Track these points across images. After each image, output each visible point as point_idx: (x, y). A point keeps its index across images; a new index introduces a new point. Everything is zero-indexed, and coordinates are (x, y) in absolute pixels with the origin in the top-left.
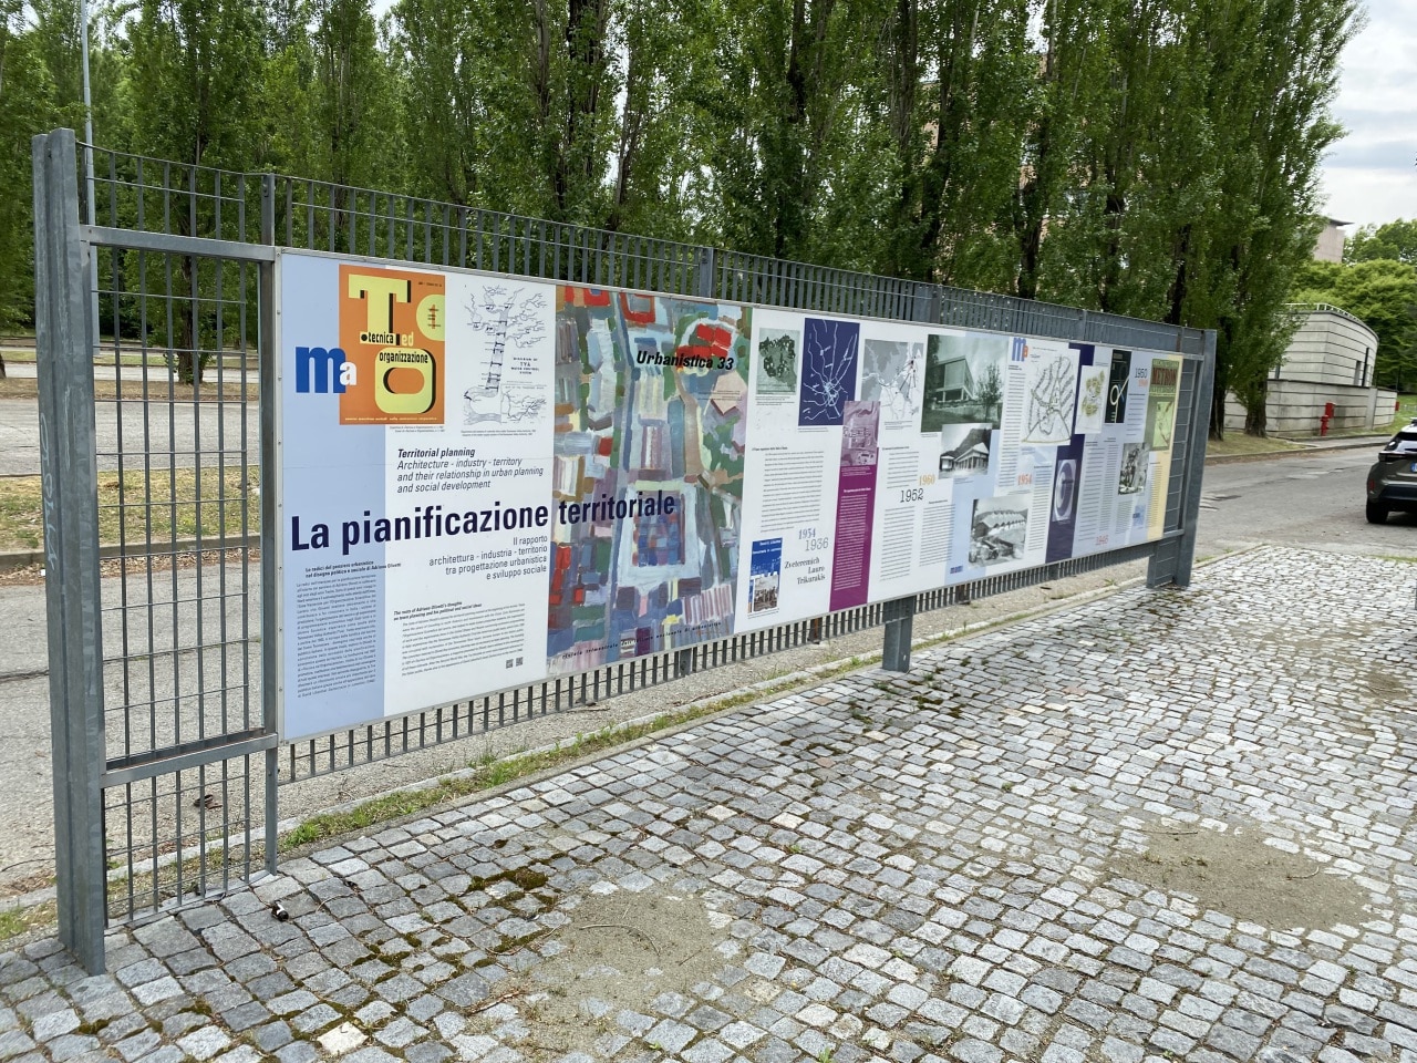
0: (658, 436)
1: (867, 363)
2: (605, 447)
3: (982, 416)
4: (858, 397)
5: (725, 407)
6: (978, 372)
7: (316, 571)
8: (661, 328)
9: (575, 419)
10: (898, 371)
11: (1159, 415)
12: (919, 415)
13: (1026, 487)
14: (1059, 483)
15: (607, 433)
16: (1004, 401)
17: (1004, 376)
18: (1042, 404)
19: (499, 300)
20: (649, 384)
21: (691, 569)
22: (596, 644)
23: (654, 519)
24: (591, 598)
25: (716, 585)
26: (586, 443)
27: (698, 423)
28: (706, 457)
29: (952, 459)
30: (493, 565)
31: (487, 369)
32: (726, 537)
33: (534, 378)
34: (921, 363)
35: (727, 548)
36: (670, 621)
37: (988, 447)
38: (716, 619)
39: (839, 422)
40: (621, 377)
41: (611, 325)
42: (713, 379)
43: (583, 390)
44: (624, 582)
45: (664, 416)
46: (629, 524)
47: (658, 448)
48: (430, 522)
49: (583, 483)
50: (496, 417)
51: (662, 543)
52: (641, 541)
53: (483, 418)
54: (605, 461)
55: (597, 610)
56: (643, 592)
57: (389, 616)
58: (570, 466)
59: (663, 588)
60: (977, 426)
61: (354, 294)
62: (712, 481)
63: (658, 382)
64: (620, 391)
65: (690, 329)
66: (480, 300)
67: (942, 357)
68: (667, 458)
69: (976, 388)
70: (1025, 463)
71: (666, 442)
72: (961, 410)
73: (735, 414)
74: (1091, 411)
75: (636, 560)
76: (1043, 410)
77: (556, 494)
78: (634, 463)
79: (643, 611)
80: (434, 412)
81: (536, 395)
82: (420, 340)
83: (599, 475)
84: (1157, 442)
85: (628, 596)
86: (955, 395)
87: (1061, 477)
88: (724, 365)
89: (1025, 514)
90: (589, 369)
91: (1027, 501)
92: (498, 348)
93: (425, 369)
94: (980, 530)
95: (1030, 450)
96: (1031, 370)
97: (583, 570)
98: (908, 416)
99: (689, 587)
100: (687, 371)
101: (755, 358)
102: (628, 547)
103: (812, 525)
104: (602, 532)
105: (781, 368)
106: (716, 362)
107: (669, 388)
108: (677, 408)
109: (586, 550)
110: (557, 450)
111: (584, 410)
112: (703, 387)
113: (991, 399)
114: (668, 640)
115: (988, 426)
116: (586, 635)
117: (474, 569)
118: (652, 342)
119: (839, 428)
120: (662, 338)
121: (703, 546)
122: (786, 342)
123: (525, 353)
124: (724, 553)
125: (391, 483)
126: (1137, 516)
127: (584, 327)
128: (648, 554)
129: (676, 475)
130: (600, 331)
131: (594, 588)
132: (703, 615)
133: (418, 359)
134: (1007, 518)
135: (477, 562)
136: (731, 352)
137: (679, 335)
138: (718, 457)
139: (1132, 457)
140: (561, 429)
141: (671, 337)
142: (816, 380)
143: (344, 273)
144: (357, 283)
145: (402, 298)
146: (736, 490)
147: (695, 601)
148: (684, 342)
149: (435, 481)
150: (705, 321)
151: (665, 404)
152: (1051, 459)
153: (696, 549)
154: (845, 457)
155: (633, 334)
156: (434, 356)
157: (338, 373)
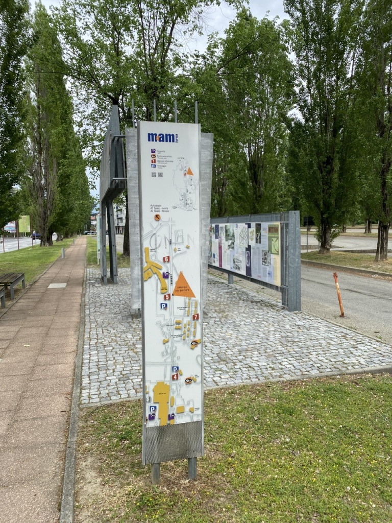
1: (220, 230)
4: (219, 235)
6: (231, 231)
11: (273, 242)
13: (241, 255)
14: (247, 257)
16: (235, 236)
17: (235, 231)
25: (211, 258)
29: (229, 247)
34: (225, 230)
35: (212, 253)
37: (234, 245)
38: (212, 262)
60: (232, 241)
67: (227, 228)
70: (240, 250)
72: (230, 238)
74: (252, 240)
86: (229, 235)
87: (247, 255)
89: (241, 261)
91: (241, 258)
95: (240, 247)
98: (224, 238)
101: (212, 230)
103: (217, 253)
119: (218, 239)
126: (269, 274)
134: (238, 261)
139: (265, 255)
142: (216, 233)
152: (244, 250)
154: (219, 244)
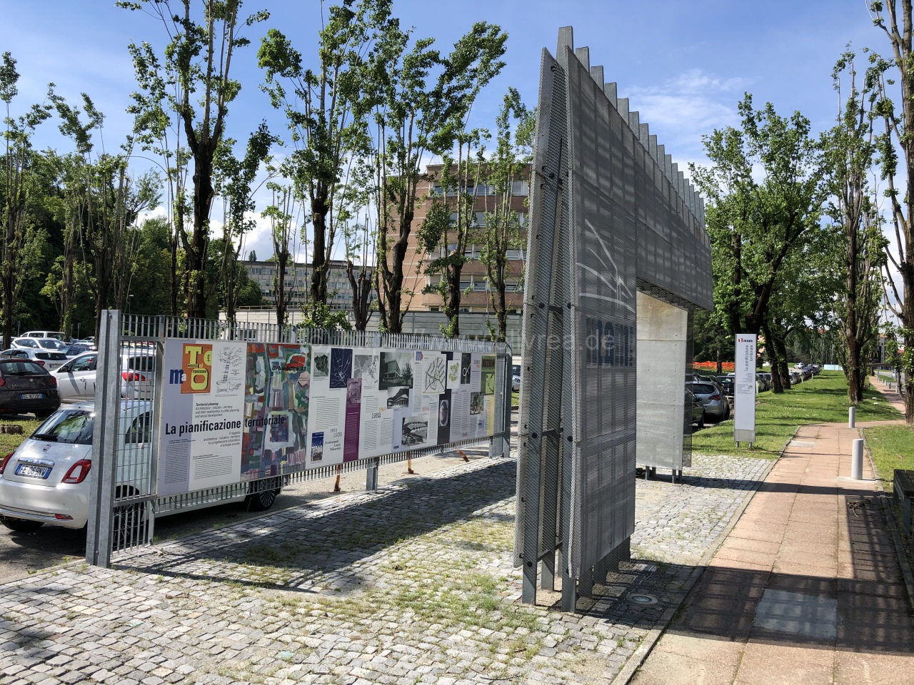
0: (279, 395)
1: (356, 364)
2: (261, 399)
3: (405, 383)
4: (352, 377)
5: (303, 383)
6: (402, 366)
7: (172, 442)
8: (281, 358)
9: (251, 390)
10: (369, 366)
11: (487, 380)
12: (378, 384)
13: (426, 412)
14: (441, 410)
15: (262, 394)
16: (414, 377)
17: (413, 367)
18: (431, 377)
19: (228, 351)
20: (276, 377)
21: (291, 443)
22: (257, 470)
23: (277, 425)
24: (256, 453)
25: (300, 450)
26: (256, 398)
27: (293, 390)
28: (296, 402)
29: (392, 402)
30: (224, 442)
31: (224, 374)
32: (303, 431)
33: (238, 376)
34: (378, 363)
35: (304, 436)
36: (283, 463)
37: (408, 395)
38: (300, 463)
39: (346, 387)
40: (267, 376)
41: (264, 358)
42: (298, 374)
43: (255, 380)
44: (267, 447)
45: (281, 388)
46: (269, 427)
47: (279, 399)
48: (205, 426)
49: (254, 412)
50: (226, 390)
51: (280, 434)
52: (272, 432)
53: (222, 390)
54: (261, 404)
55: (258, 457)
56: (273, 452)
57: (191, 458)
58: (249, 405)
59: (281, 450)
60: (402, 387)
61: (187, 352)
62: (298, 411)
63: (279, 376)
64: (266, 380)
65: (291, 358)
66: (222, 352)
67: (386, 361)
68: (282, 403)
69: (401, 372)
70: (425, 403)
71: (282, 397)
72: (395, 381)
73: (307, 386)
74: (453, 379)
75: (271, 440)
76: (432, 380)
77: (245, 416)
78: (271, 405)
79: (273, 459)
80: (207, 390)
81: (238, 382)
82: (205, 366)
83: (259, 409)
84: (488, 391)
85: (268, 452)
86: (392, 375)
87: (442, 407)
88: (303, 370)
89: (426, 423)
90: (257, 373)
91: (427, 418)
92: (227, 367)
93: (205, 375)
94: (406, 430)
95: (427, 396)
96: (425, 364)
97: (253, 443)
98: (373, 384)
99: (290, 450)
100: (290, 372)
101: (313, 364)
102: (268, 435)
103: (336, 427)
104: (260, 429)
105: (323, 367)
106: (300, 368)
107: (283, 379)
108: (286, 386)
109: (254, 435)
110: (246, 401)
111: (255, 386)
112: (295, 377)
113: (408, 376)
114: (282, 470)
115: (408, 387)
116: (254, 466)
117: (217, 443)
118: (277, 363)
119: (346, 389)
120: (281, 361)
121: (295, 435)
122: (324, 357)
123: (236, 368)
124: (303, 437)
125: (194, 415)
126: (480, 424)
127: (255, 359)
128: (275, 438)
129: (285, 409)
130: (260, 360)
131: (257, 450)
132: (295, 462)
133: (203, 372)
134: (418, 425)
135: (218, 440)
136: (305, 365)
137: (287, 360)
138: (300, 402)
139: (475, 399)
140: (247, 393)
141: (284, 361)
142: (336, 371)
143: (185, 345)
144: (188, 349)
145: (200, 353)
146: (306, 414)
147: (292, 456)
148: (289, 362)
149: (206, 414)
150: (296, 355)
151: (282, 384)
153: (292, 437)
154: (348, 400)
155: (271, 361)
156: (208, 370)
157: (181, 377)
